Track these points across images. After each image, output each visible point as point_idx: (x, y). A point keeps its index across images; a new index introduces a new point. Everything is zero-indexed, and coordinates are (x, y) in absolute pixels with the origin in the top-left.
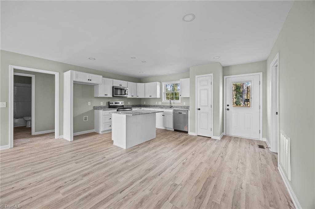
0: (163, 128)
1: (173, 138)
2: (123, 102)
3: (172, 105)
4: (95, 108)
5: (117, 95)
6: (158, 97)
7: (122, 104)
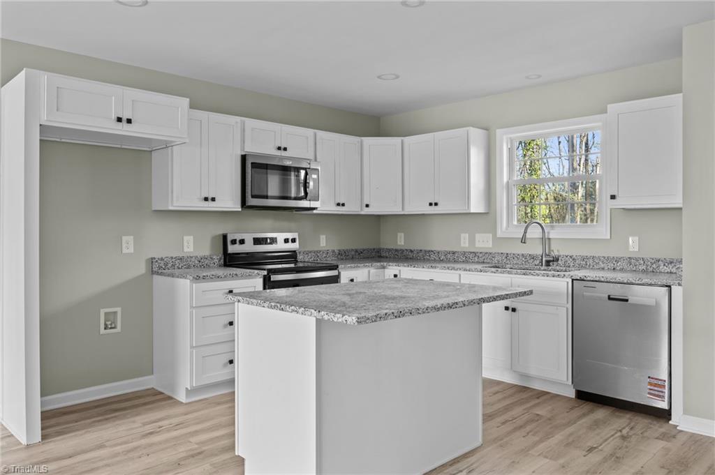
0: (508, 378)
1: (591, 450)
2: (295, 235)
3: (555, 253)
4: (158, 267)
5: (266, 197)
6: (473, 210)
7: (290, 246)
